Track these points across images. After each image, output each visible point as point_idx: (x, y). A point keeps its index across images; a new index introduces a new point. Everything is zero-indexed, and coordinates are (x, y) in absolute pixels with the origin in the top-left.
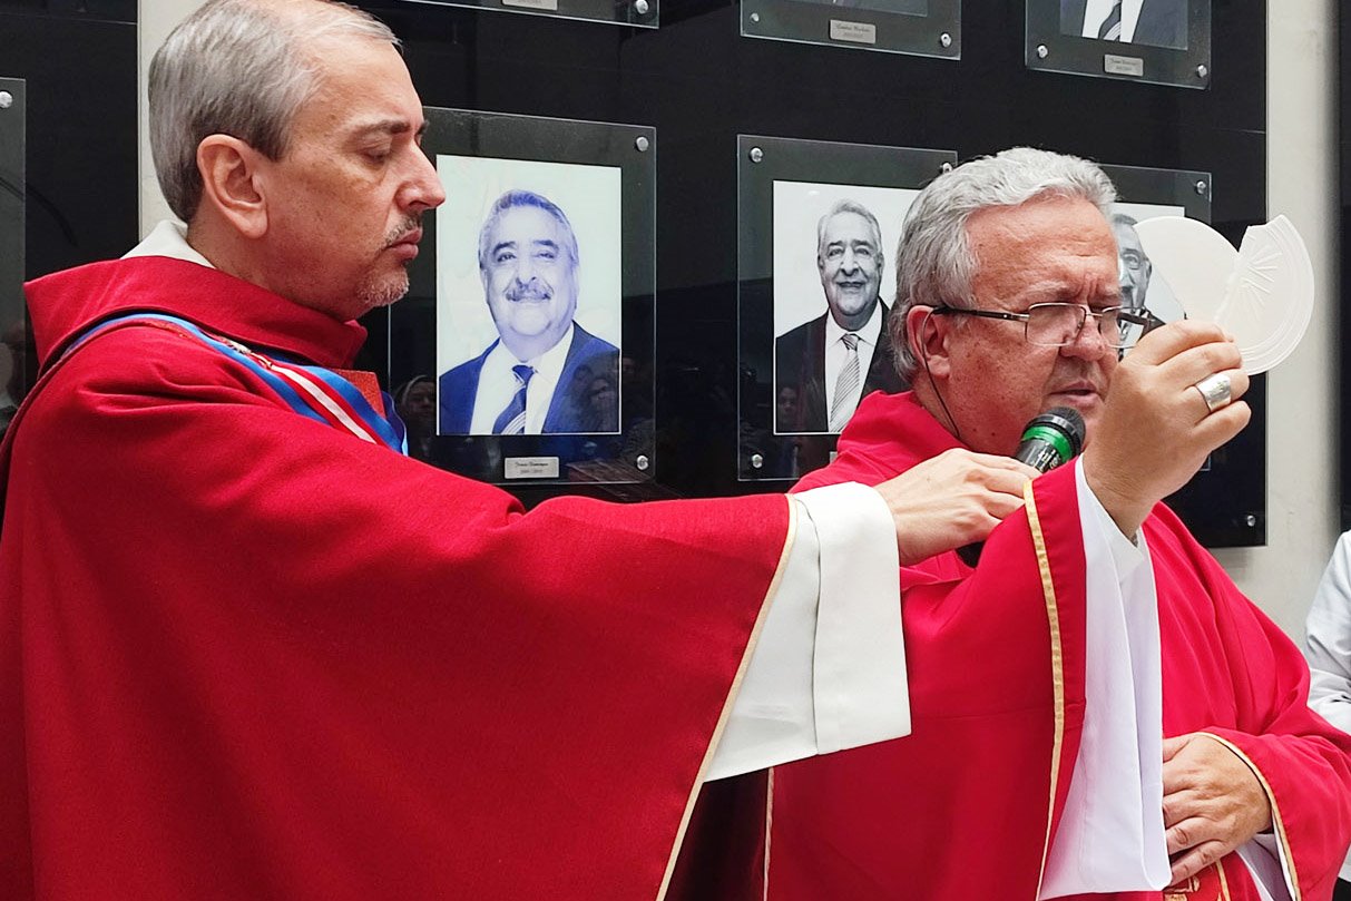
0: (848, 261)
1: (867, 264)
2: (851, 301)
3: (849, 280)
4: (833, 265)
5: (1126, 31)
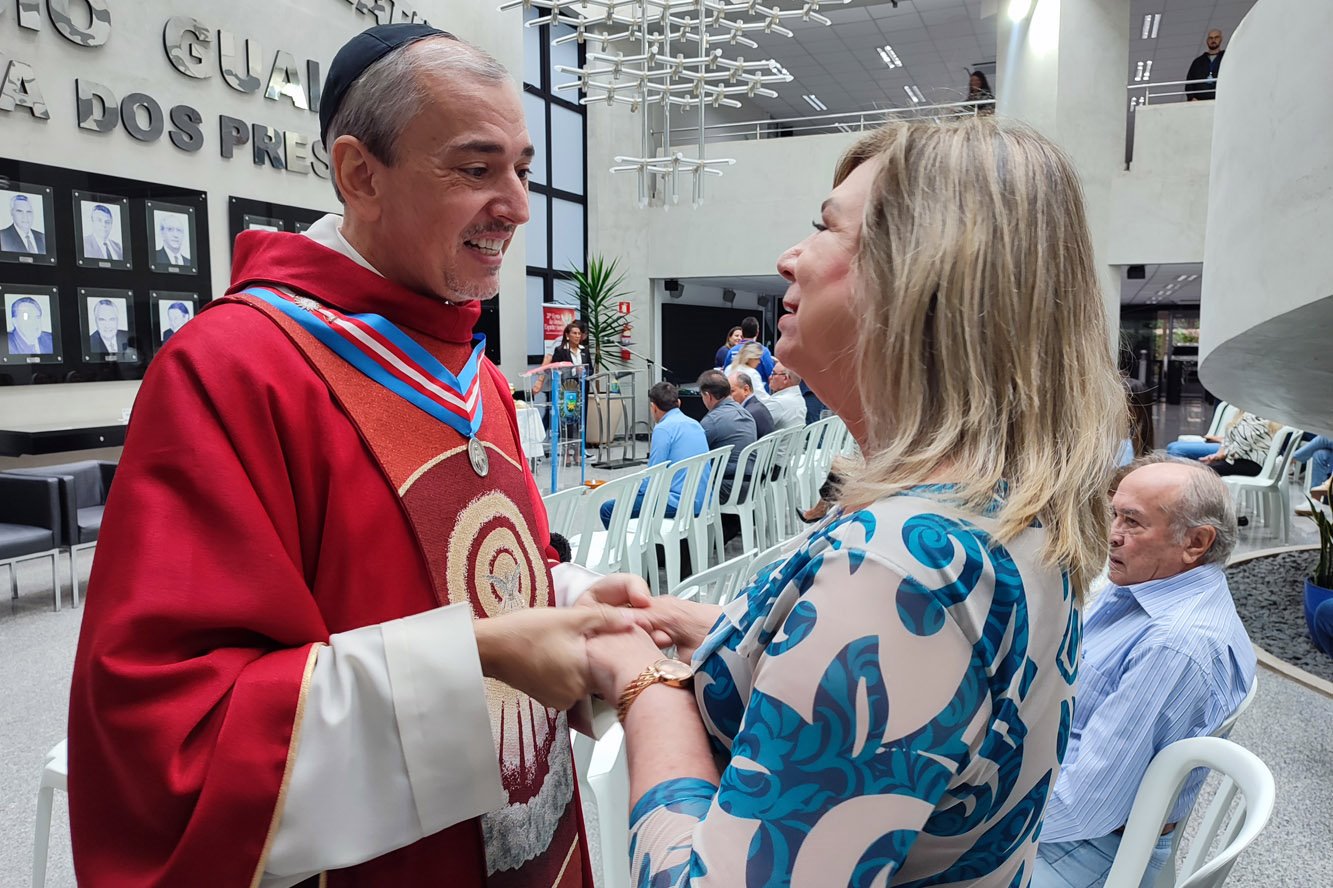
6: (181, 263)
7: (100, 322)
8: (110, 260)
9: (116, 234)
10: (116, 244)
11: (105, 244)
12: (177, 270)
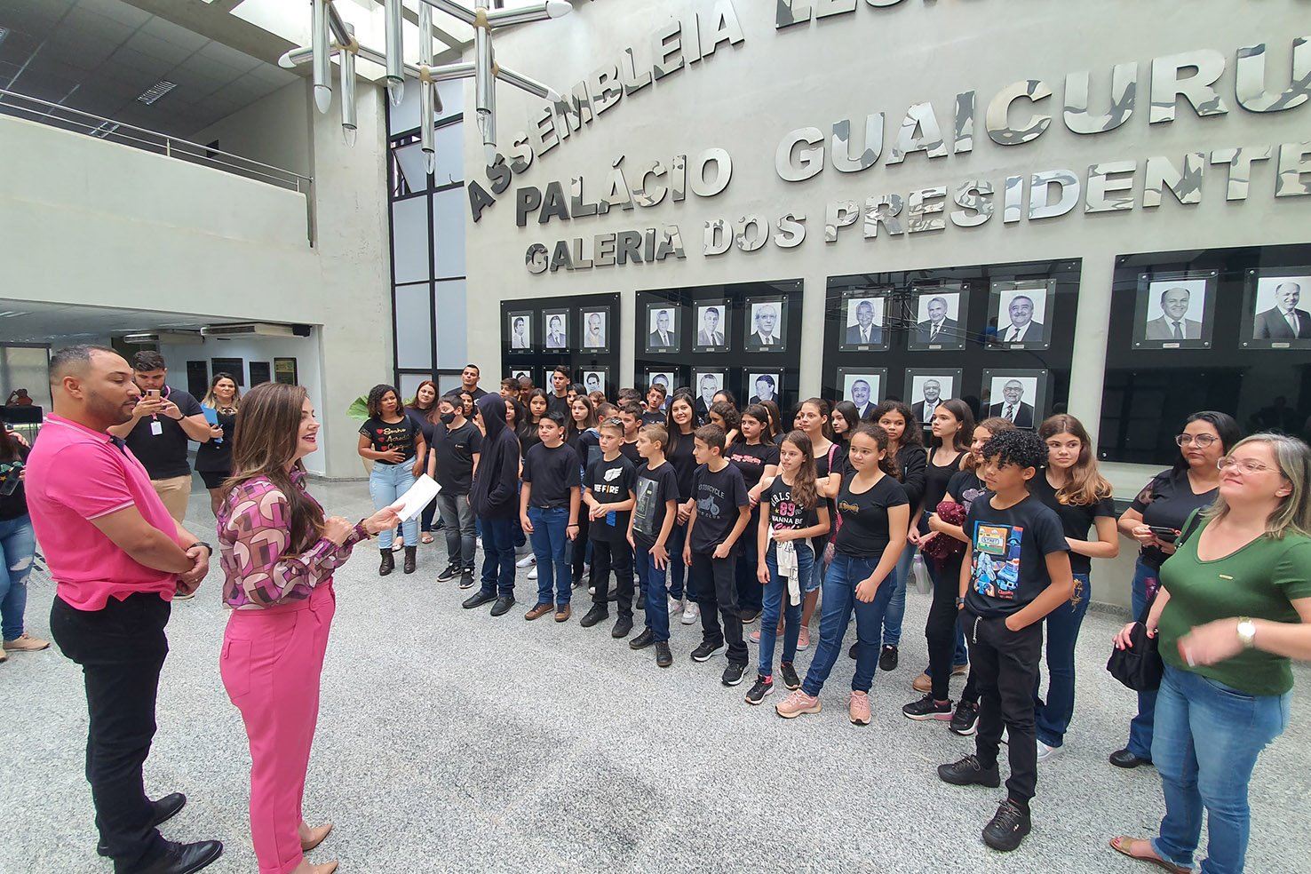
0: (931, 390)
1: (936, 391)
2: (931, 398)
3: (930, 394)
4: (927, 391)
5: (1019, 339)
6: (771, 342)
7: (704, 391)
8: (715, 346)
9: (721, 328)
10: (720, 334)
11: (712, 335)
12: (767, 349)
